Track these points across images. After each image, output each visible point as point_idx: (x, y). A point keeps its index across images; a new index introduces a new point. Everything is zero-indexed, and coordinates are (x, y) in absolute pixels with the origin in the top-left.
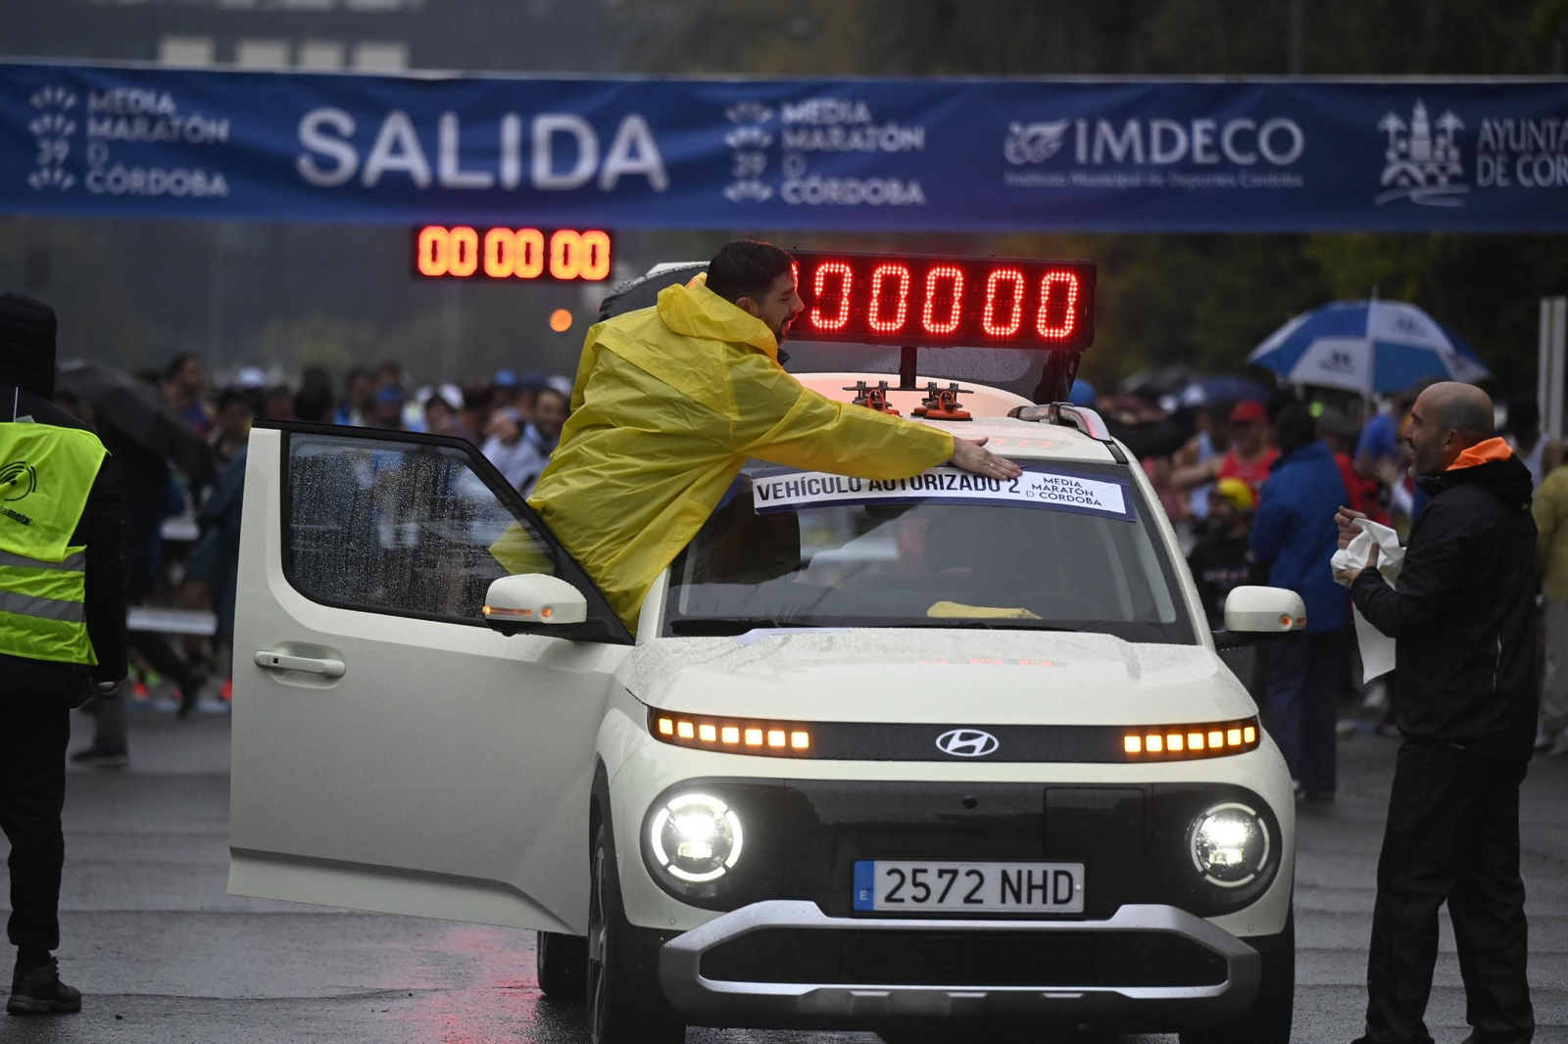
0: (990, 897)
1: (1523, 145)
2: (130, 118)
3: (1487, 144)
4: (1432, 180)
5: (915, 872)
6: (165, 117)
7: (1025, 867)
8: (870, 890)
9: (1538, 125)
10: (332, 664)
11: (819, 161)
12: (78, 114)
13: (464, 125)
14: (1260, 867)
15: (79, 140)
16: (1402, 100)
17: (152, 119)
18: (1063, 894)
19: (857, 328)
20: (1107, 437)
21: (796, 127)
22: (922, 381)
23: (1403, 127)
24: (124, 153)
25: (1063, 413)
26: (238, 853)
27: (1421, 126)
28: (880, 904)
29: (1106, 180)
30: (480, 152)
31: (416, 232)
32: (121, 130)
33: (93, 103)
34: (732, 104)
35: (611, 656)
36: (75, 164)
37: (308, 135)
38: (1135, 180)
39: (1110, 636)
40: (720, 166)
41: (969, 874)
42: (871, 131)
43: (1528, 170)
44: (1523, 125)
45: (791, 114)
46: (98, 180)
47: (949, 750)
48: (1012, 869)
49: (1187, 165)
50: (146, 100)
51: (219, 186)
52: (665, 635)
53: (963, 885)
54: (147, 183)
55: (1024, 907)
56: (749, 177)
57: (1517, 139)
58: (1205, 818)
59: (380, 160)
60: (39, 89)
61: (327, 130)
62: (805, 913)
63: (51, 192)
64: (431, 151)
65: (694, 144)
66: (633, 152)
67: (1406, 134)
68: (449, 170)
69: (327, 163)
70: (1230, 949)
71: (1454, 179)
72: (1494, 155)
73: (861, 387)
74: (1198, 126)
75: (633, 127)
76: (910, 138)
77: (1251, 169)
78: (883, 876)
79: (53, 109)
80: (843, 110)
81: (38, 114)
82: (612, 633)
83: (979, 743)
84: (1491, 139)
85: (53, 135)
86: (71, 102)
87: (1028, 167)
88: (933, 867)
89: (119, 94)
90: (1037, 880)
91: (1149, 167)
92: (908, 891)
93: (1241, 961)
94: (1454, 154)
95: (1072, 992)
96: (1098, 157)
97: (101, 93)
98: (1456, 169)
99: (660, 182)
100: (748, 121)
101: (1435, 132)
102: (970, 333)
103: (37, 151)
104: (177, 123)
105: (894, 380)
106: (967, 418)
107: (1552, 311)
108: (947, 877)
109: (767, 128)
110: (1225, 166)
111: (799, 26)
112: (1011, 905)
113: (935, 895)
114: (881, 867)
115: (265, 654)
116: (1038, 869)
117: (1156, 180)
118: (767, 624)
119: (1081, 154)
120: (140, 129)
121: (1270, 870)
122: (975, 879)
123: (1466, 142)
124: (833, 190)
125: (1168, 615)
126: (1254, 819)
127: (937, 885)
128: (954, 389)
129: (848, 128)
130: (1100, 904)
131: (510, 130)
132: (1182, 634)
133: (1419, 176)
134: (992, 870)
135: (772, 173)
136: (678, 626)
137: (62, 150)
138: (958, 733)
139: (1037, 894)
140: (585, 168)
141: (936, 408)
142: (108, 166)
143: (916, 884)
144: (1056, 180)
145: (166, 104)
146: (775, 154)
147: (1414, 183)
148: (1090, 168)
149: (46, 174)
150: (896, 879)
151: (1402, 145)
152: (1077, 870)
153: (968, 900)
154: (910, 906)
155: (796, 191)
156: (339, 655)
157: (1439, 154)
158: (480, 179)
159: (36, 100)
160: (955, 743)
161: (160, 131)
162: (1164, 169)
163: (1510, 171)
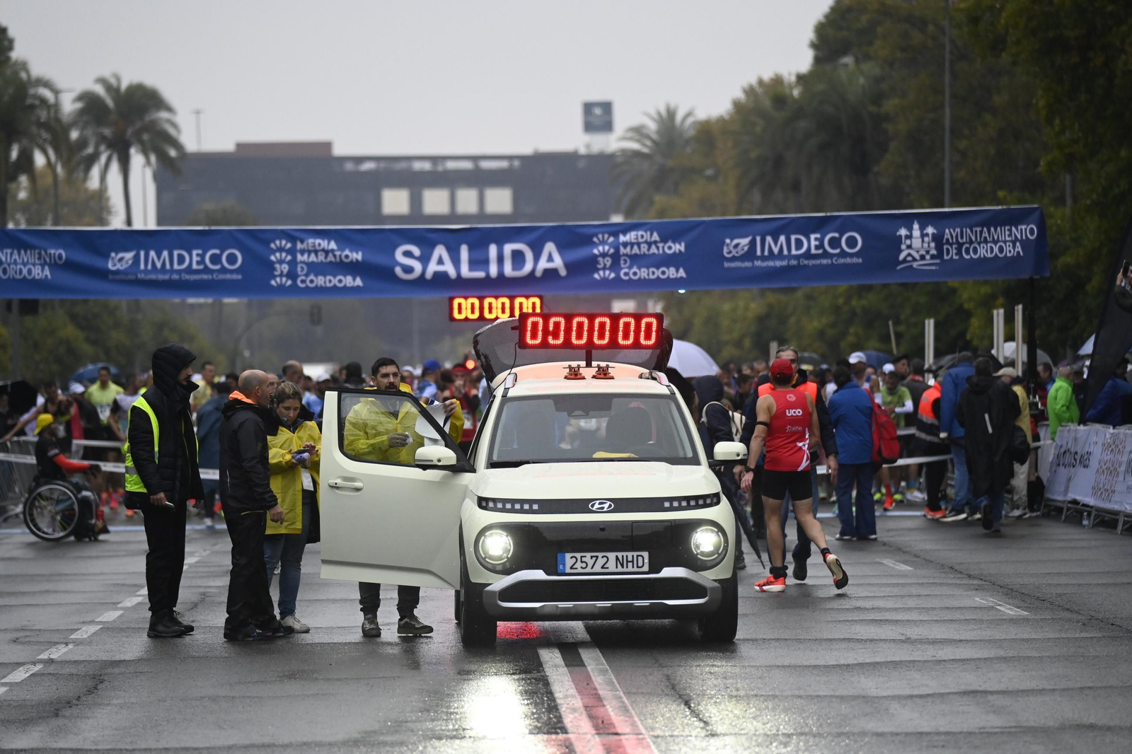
0: (612, 566)
1: (964, 240)
2: (316, 252)
3: (948, 240)
4: (923, 257)
5: (581, 557)
6: (333, 251)
7: (625, 554)
8: (564, 565)
9: (972, 231)
10: (358, 484)
11: (635, 259)
12: (292, 252)
13: (470, 250)
14: (720, 552)
15: (293, 263)
16: (907, 220)
17: (327, 252)
18: (640, 564)
19: (567, 344)
20: (668, 383)
21: (625, 245)
22: (594, 364)
23: (908, 233)
24: (314, 268)
25: (653, 375)
26: (325, 562)
27: (916, 233)
28: (568, 570)
29: (771, 264)
30: (479, 261)
31: (451, 300)
32: (313, 258)
33: (299, 246)
34: (596, 235)
35: (467, 477)
36: (292, 275)
37: (399, 257)
38: (784, 263)
39: (664, 463)
40: (591, 264)
41: (602, 557)
42: (660, 245)
43: (967, 252)
44: (964, 230)
45: (622, 238)
46: (303, 281)
47: (594, 509)
48: (620, 555)
49: (808, 255)
50: (324, 244)
51: (359, 282)
52: (487, 468)
53: (601, 561)
54: (325, 283)
55: (625, 570)
56: (604, 268)
57: (962, 238)
58: (697, 533)
59: (433, 267)
60: (274, 241)
61: (408, 254)
62: (539, 575)
63: (281, 288)
64: (456, 262)
65: (579, 254)
66: (550, 259)
67: (910, 237)
68: (465, 271)
69: (408, 270)
70: (709, 584)
71: (933, 257)
72: (951, 245)
73: (570, 367)
74: (813, 237)
75: (550, 247)
76: (679, 247)
77: (838, 255)
78: (569, 559)
79: (281, 249)
80: (647, 236)
81: (273, 252)
82: (467, 468)
83: (606, 506)
84: (949, 237)
85: (281, 262)
86: (289, 245)
87: (734, 259)
88: (589, 555)
89: (311, 241)
90: (630, 559)
91: (790, 257)
92: (579, 565)
93: (713, 589)
94: (933, 245)
95: (646, 603)
96: (766, 253)
97: (302, 242)
98: (934, 252)
99: (563, 272)
100: (603, 242)
101: (923, 236)
102: (613, 344)
103: (275, 269)
104: (338, 253)
105: (583, 363)
106: (612, 378)
107: (998, 314)
108: (594, 559)
109: (611, 245)
110: (826, 255)
111: (709, 172)
112: (620, 569)
113: (590, 566)
114: (568, 556)
115: (332, 481)
116: (630, 554)
117: (794, 262)
118: (528, 462)
119: (759, 253)
120: (321, 257)
121: (724, 553)
122: (605, 559)
123: (938, 239)
124: (643, 273)
125: (690, 454)
126: (717, 533)
127: (591, 562)
128: (608, 367)
129: (650, 244)
130: (655, 568)
131: (493, 250)
132: (695, 461)
133: (917, 257)
134: (612, 556)
135: (615, 266)
136: (493, 465)
137: (285, 268)
138: (598, 502)
139: (630, 564)
140: (528, 267)
141: (600, 374)
142: (307, 275)
143: (582, 562)
144: (747, 264)
145: (333, 245)
146: (616, 257)
147: (914, 260)
148: (763, 258)
149: (278, 279)
150: (574, 560)
151: (908, 242)
152: (646, 554)
153: (603, 567)
154: (580, 570)
155: (626, 274)
156: (360, 480)
157: (926, 245)
158: (481, 274)
159: (273, 246)
160: (597, 506)
161: (330, 258)
162: (797, 257)
163: (959, 253)
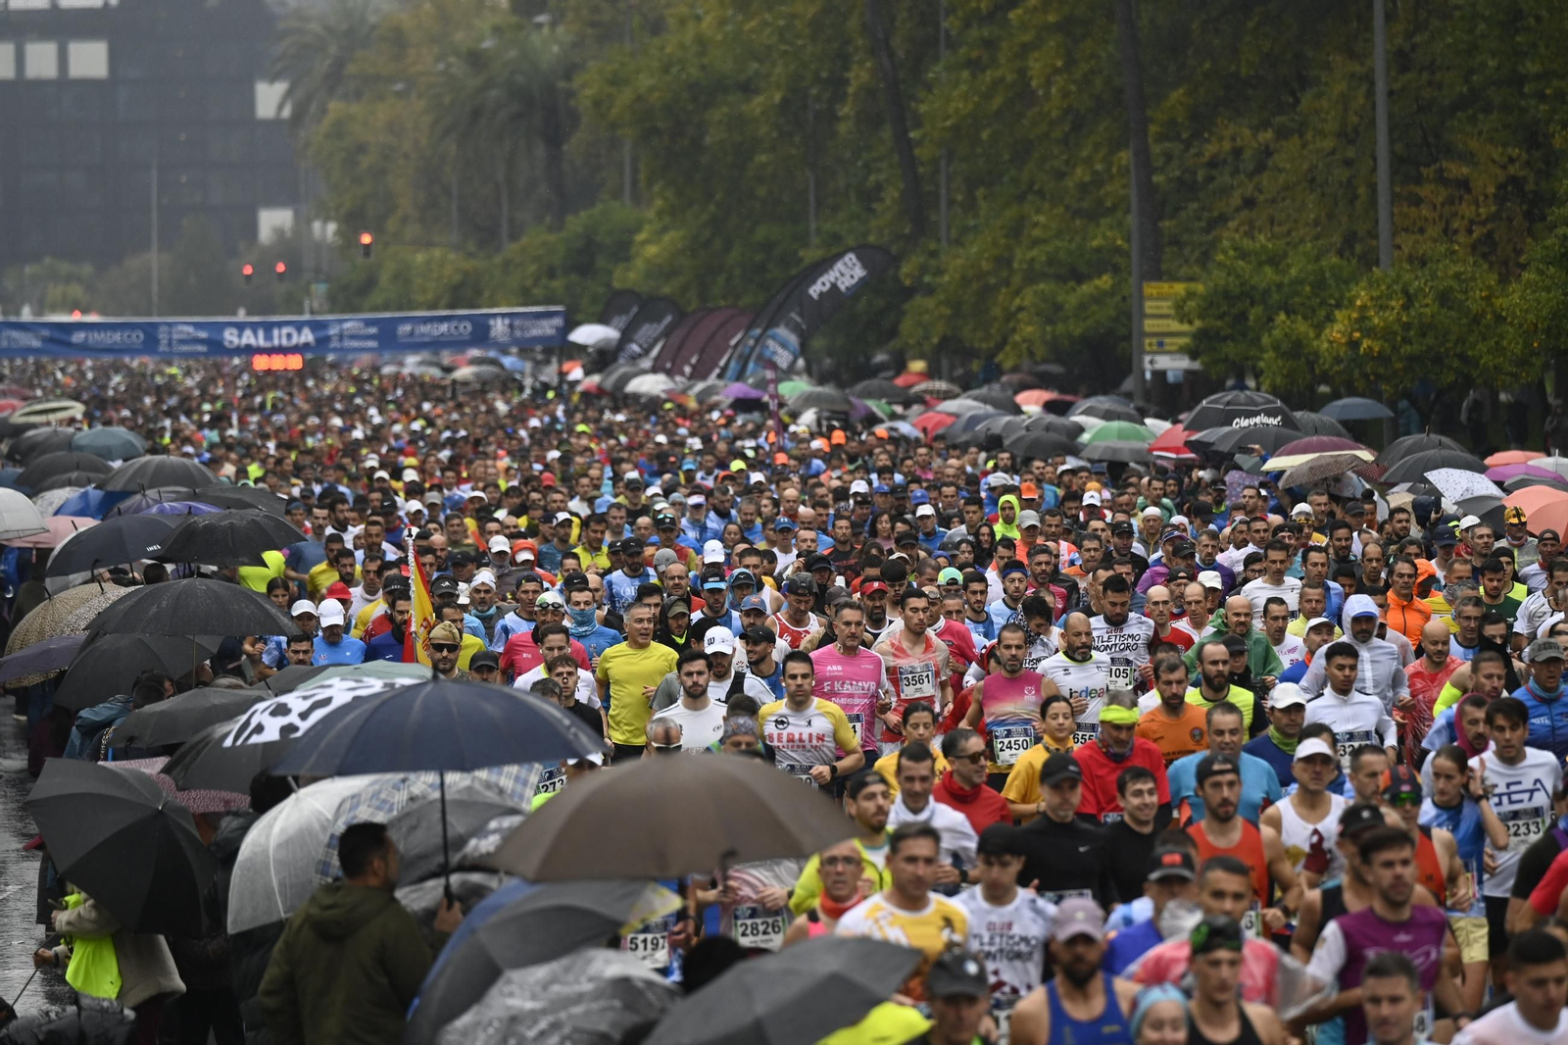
11: (353, 337)
12: (170, 333)
15: (171, 340)
17: (189, 333)
21: (347, 330)
23: (495, 324)
24: (182, 342)
27: (499, 323)
30: (268, 337)
31: (253, 358)
33: (174, 330)
34: (330, 324)
36: (170, 346)
40: (328, 339)
45: (344, 326)
51: (205, 349)
56: (336, 342)
57: (524, 326)
65: (321, 334)
67: (496, 326)
76: (374, 331)
79: (164, 332)
81: (160, 333)
84: (517, 325)
85: (164, 338)
86: (168, 330)
89: (181, 328)
97: (176, 327)
100: (334, 328)
101: (504, 325)
103: (160, 343)
104: (195, 334)
109: (339, 329)
123: (511, 326)
124: (356, 345)
129: (359, 329)
133: (499, 336)
135: (341, 340)
137: (166, 342)
142: (178, 346)
145: (192, 330)
149: (162, 348)
151: (495, 329)
155: (347, 345)
163: (522, 334)
